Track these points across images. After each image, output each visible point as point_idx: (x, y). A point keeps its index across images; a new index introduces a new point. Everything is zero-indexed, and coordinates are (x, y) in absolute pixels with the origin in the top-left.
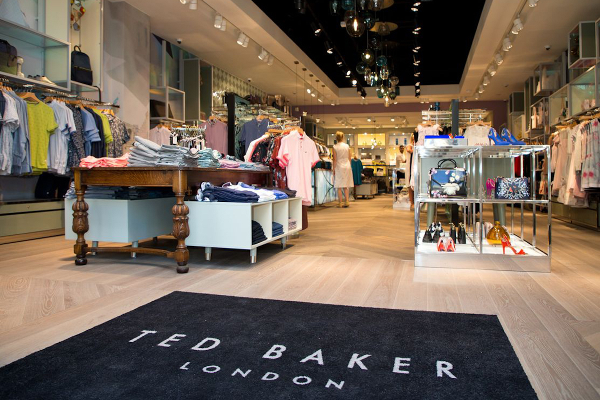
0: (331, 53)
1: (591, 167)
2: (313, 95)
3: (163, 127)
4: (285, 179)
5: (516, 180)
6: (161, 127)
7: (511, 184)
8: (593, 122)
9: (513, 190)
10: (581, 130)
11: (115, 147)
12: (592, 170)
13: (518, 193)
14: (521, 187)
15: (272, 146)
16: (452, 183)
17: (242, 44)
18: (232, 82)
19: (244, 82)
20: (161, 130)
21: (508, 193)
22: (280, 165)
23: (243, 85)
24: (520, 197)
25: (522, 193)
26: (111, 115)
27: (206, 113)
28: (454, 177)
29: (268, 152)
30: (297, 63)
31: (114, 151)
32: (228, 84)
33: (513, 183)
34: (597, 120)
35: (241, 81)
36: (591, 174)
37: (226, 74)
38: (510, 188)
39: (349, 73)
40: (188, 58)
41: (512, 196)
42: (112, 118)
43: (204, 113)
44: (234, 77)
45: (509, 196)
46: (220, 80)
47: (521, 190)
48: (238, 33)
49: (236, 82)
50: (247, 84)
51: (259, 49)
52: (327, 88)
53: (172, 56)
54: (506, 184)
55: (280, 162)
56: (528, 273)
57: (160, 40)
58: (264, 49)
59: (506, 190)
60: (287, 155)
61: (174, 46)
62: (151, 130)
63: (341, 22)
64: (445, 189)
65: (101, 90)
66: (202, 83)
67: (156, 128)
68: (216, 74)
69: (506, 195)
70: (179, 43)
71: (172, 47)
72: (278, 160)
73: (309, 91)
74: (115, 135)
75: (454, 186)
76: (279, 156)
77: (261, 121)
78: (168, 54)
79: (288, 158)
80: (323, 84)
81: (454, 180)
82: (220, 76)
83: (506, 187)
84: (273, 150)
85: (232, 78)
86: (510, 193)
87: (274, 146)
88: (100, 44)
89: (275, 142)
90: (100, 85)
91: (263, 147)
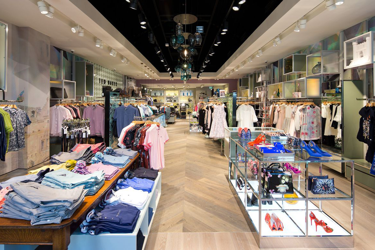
0: (163, 61)
1: (306, 130)
2: (148, 76)
3: (60, 106)
4: (148, 157)
5: (326, 181)
6: (58, 105)
7: (324, 184)
8: (307, 107)
9: (325, 188)
10: (300, 110)
11: (17, 131)
12: (306, 131)
13: (328, 190)
14: (330, 186)
15: (139, 135)
16: (283, 184)
17: (112, 55)
18: (105, 71)
19: (112, 70)
20: (58, 108)
21: (321, 190)
22: (145, 149)
23: (111, 72)
24: (330, 193)
25: (331, 190)
26: (14, 108)
27: (90, 91)
28: (284, 180)
29: (136, 138)
30: (142, 64)
31: (17, 133)
32: (103, 72)
33: (325, 183)
34: (309, 106)
35: (110, 70)
36: (307, 134)
37: (102, 67)
38: (323, 187)
39: (169, 69)
40: (79, 60)
41: (324, 192)
42: (15, 110)
43: (88, 91)
44: (106, 68)
45: (322, 193)
46: (98, 70)
47: (330, 188)
48: (110, 49)
49: (107, 70)
50: (113, 71)
51: (122, 57)
52: (155, 73)
53: (67, 59)
54: (320, 184)
55: (145, 147)
56: (339, 248)
57: (59, 50)
58: (125, 57)
59: (321, 188)
60: (150, 143)
61: (69, 53)
62: (51, 107)
63: (166, 44)
64: (279, 188)
65: (6, 91)
66: (87, 74)
67: (55, 106)
68: (96, 67)
69: (320, 192)
70: (72, 52)
71: (67, 54)
72: (143, 146)
73: (146, 75)
74: (18, 122)
75: (285, 187)
76: (145, 144)
77: (127, 106)
78: (64, 58)
79: (151, 145)
80: (154, 72)
81: (284, 182)
82: (98, 68)
83: (320, 186)
84: (140, 138)
85: (105, 69)
86: (323, 190)
87: (141, 135)
88: (5, 58)
89: (141, 133)
90: (5, 87)
91: (132, 134)
